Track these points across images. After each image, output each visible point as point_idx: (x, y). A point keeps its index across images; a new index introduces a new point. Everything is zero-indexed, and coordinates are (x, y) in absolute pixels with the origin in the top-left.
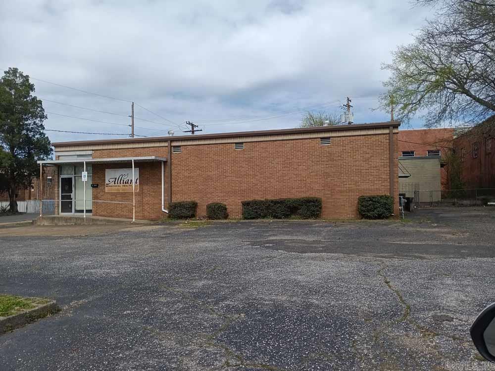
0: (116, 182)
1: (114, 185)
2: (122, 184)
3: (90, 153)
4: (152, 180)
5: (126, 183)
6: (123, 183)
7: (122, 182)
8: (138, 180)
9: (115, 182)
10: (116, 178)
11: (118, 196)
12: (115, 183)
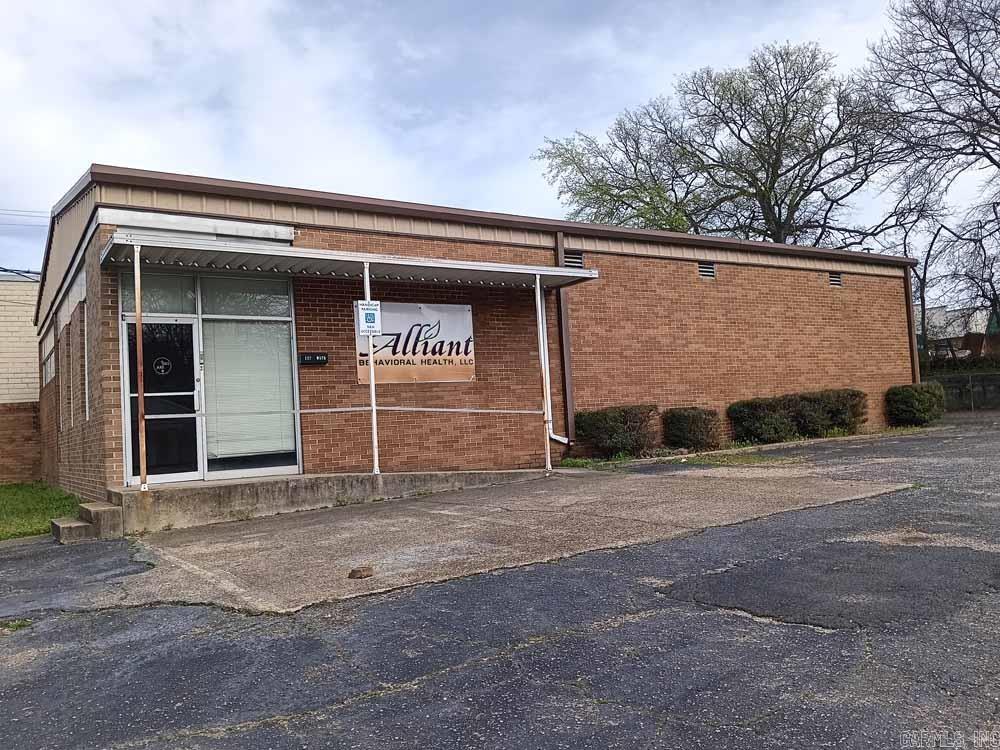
0: (400, 348)
1: (392, 357)
2: (420, 356)
3: (285, 232)
4: (514, 345)
5: (434, 353)
6: (425, 353)
7: (420, 347)
8: (471, 344)
9: (395, 347)
10: (399, 336)
11: (404, 395)
12: (394, 353)
